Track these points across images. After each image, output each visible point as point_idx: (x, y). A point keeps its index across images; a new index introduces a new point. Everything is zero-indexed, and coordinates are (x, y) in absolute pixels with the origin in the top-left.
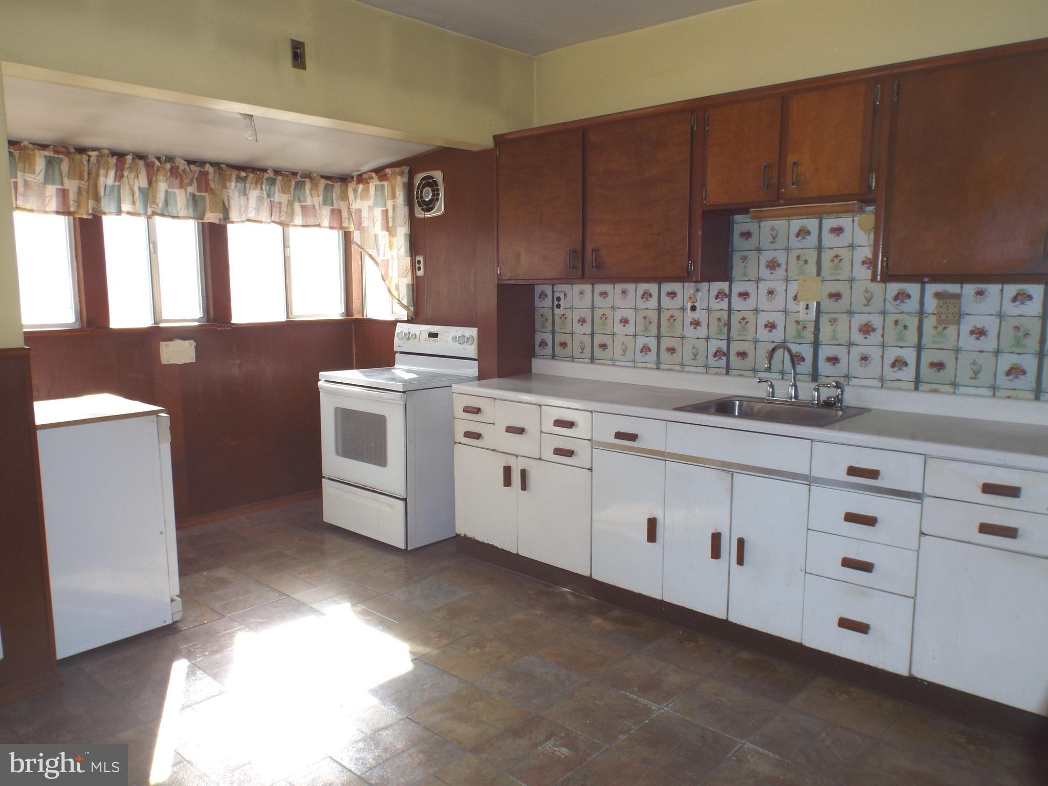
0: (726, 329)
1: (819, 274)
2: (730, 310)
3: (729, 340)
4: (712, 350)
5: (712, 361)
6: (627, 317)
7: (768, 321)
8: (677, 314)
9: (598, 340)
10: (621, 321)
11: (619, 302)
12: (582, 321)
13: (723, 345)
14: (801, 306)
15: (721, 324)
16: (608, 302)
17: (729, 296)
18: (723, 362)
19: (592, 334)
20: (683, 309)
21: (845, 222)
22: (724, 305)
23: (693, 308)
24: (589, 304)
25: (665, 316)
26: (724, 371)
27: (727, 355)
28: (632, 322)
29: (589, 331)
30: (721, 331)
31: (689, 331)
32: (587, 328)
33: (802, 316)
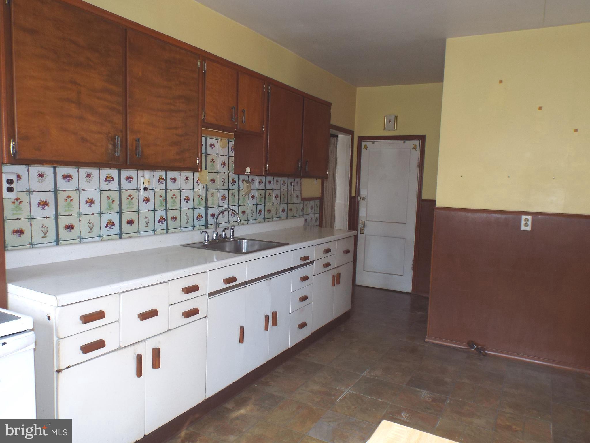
0: (164, 203)
1: (206, 169)
2: (166, 190)
3: (167, 210)
4: (157, 218)
5: (158, 226)
6: (92, 198)
7: (186, 196)
8: (134, 194)
9: (63, 221)
10: (87, 202)
11: (84, 184)
12: (44, 204)
13: (163, 213)
14: (200, 187)
15: (162, 199)
16: (73, 184)
17: (165, 180)
18: (164, 226)
19: (57, 217)
20: (138, 190)
21: (214, 141)
22: (163, 186)
23: (145, 189)
24: (52, 187)
25: (125, 195)
26: (165, 231)
27: (166, 220)
28: (97, 202)
29: (53, 213)
30: (162, 205)
31: (143, 206)
32: (50, 211)
33: (200, 193)
